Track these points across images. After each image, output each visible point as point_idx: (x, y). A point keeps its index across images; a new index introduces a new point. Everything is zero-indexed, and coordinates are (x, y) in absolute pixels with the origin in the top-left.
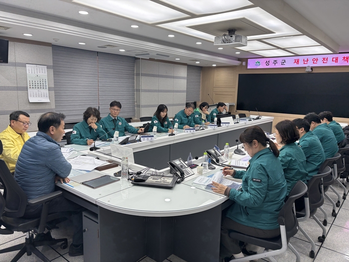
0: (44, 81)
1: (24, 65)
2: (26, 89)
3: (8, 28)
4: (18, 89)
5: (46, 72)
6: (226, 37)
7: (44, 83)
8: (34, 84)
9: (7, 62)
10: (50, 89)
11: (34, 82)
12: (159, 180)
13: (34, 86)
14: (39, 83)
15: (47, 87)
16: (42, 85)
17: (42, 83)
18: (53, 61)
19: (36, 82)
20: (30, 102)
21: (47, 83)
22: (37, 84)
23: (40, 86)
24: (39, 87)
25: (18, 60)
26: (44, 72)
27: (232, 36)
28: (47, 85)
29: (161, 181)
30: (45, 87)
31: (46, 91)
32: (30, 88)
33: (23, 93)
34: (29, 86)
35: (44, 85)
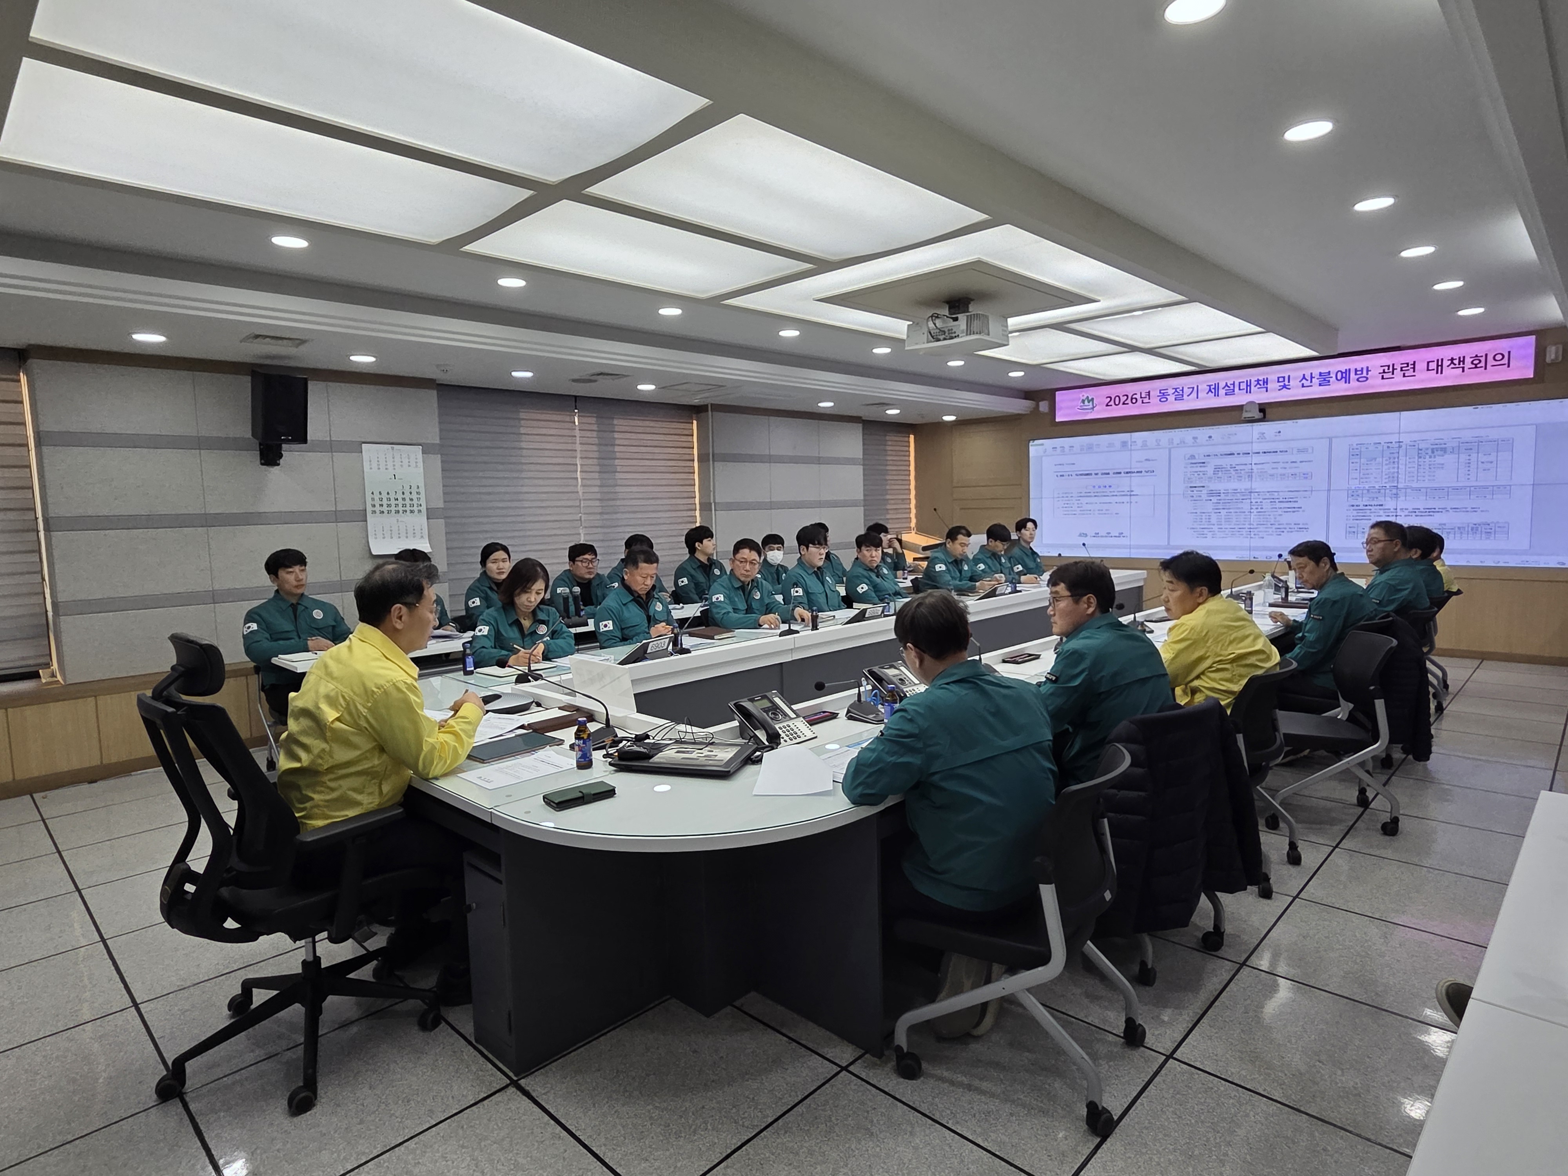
0: (414, 491)
1: (356, 447)
2: (362, 517)
3: (303, 342)
4: (337, 517)
5: (421, 464)
6: (939, 323)
7: (414, 496)
8: (385, 502)
9: (305, 441)
10: (431, 514)
11: (384, 496)
12: (694, 755)
13: (385, 508)
14: (400, 496)
15: (423, 508)
16: (408, 502)
17: (407, 496)
18: (441, 430)
19: (392, 496)
20: (374, 553)
21: (423, 496)
22: (393, 502)
23: (404, 505)
24: (400, 508)
25: (338, 435)
26: (413, 464)
27: (956, 319)
28: (423, 502)
29: (697, 756)
30: (415, 508)
31: (422, 520)
32: (374, 512)
33: (354, 528)
34: (369, 509)
35: (415, 502)
